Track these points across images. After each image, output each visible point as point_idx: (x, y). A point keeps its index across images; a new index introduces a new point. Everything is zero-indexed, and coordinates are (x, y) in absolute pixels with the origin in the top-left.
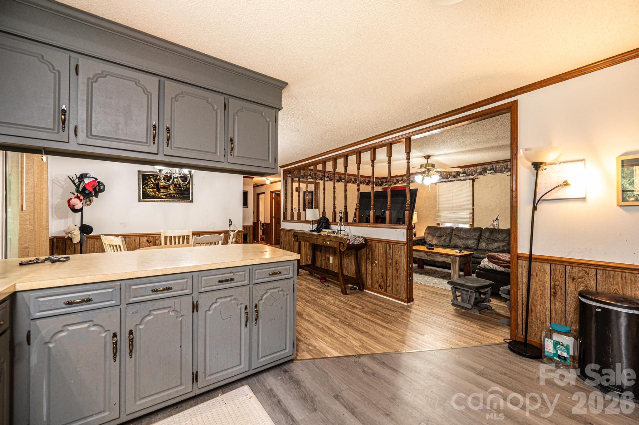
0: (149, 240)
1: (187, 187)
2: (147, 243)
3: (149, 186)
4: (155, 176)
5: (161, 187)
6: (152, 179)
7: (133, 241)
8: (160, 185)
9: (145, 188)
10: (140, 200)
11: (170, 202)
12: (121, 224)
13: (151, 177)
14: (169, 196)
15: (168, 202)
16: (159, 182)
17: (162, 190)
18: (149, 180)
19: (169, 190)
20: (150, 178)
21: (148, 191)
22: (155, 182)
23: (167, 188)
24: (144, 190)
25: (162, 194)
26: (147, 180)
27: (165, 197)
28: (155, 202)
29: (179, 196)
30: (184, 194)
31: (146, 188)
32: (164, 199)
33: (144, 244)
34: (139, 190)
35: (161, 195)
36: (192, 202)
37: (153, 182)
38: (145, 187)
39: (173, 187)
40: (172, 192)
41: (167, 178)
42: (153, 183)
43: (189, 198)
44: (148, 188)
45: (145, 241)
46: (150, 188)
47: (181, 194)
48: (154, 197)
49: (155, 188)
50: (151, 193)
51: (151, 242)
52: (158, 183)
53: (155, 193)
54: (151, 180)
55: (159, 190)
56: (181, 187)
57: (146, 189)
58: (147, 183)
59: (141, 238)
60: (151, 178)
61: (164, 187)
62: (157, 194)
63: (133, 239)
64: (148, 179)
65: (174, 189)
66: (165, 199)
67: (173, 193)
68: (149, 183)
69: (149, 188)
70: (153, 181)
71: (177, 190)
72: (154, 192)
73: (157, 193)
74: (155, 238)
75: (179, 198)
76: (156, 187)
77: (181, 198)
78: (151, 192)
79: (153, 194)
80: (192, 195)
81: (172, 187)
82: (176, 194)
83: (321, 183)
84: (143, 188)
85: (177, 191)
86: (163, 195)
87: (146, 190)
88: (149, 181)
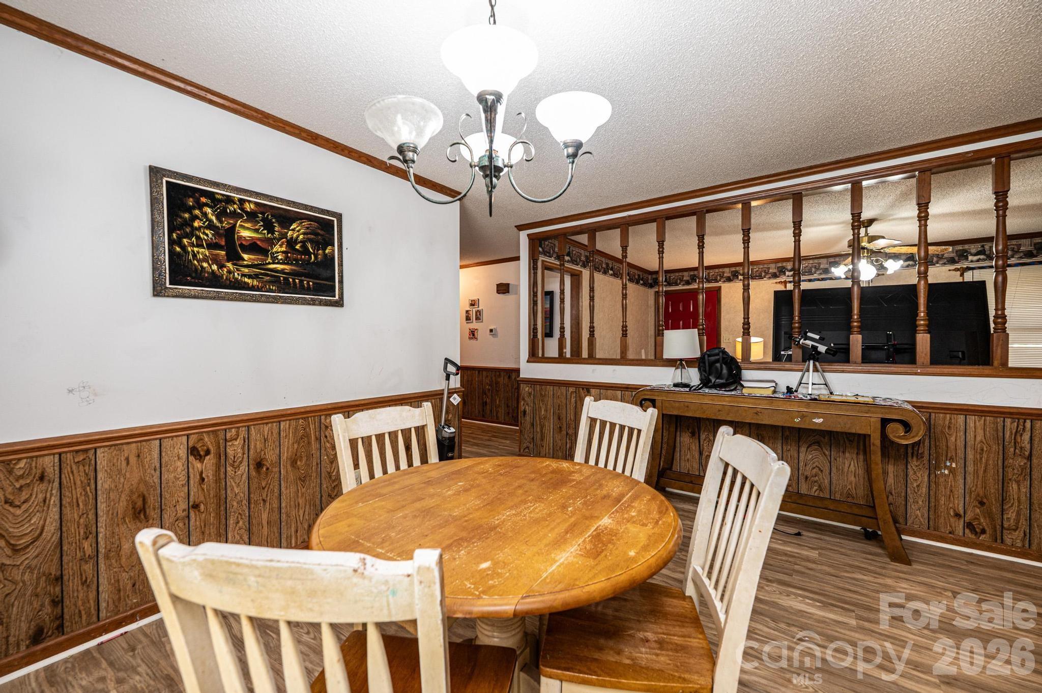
0: (199, 446)
1: (325, 255)
2: (191, 458)
3: (198, 238)
4: (220, 201)
5: (241, 245)
6: (209, 210)
7: (133, 460)
8: (240, 238)
9: (179, 243)
10: (158, 291)
11: (275, 300)
12: (70, 391)
13: (203, 200)
14: (270, 282)
15: (268, 300)
16: (235, 225)
17: (246, 256)
18: (197, 212)
19: (269, 260)
20: (200, 206)
21: (194, 256)
22: (221, 222)
23: (264, 252)
24: (178, 249)
25: (246, 270)
26: (189, 210)
27: (255, 283)
28: (223, 299)
29: (301, 282)
30: (317, 278)
31: (185, 241)
32: (253, 288)
33: (179, 464)
34: (155, 247)
35: (244, 275)
36: (342, 306)
37: (211, 221)
38: (180, 238)
39: (284, 249)
40: (280, 267)
41: (263, 214)
42: (211, 226)
43: (331, 290)
44: (192, 245)
45: (183, 453)
46: (200, 246)
47: (308, 276)
48: (215, 281)
49: (220, 247)
50: (205, 265)
51: (208, 452)
52: (232, 229)
53: (221, 266)
54: (205, 214)
55: (234, 257)
56: (309, 254)
57: (183, 248)
58: (189, 223)
59: (165, 443)
60: (207, 205)
61: (253, 247)
62: (229, 272)
63: (131, 450)
64: (194, 208)
65: (287, 257)
66: (258, 289)
67: (282, 271)
68: (196, 224)
69: (198, 246)
70: (214, 218)
71: (296, 260)
72: (215, 260)
73: (229, 265)
74: (221, 435)
75: (303, 290)
76: (223, 243)
77: (307, 291)
78: (205, 259)
79: (215, 267)
80: (341, 282)
81: (279, 249)
82: (293, 274)
83: (586, 273)
84: (171, 242)
85: (297, 265)
86: (250, 277)
87: (187, 252)
88: (196, 217)
